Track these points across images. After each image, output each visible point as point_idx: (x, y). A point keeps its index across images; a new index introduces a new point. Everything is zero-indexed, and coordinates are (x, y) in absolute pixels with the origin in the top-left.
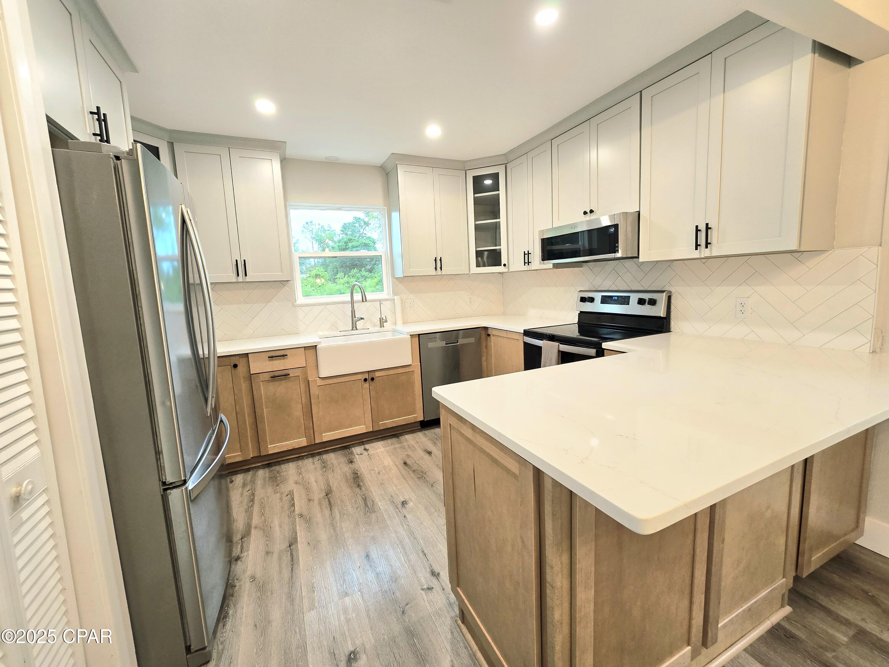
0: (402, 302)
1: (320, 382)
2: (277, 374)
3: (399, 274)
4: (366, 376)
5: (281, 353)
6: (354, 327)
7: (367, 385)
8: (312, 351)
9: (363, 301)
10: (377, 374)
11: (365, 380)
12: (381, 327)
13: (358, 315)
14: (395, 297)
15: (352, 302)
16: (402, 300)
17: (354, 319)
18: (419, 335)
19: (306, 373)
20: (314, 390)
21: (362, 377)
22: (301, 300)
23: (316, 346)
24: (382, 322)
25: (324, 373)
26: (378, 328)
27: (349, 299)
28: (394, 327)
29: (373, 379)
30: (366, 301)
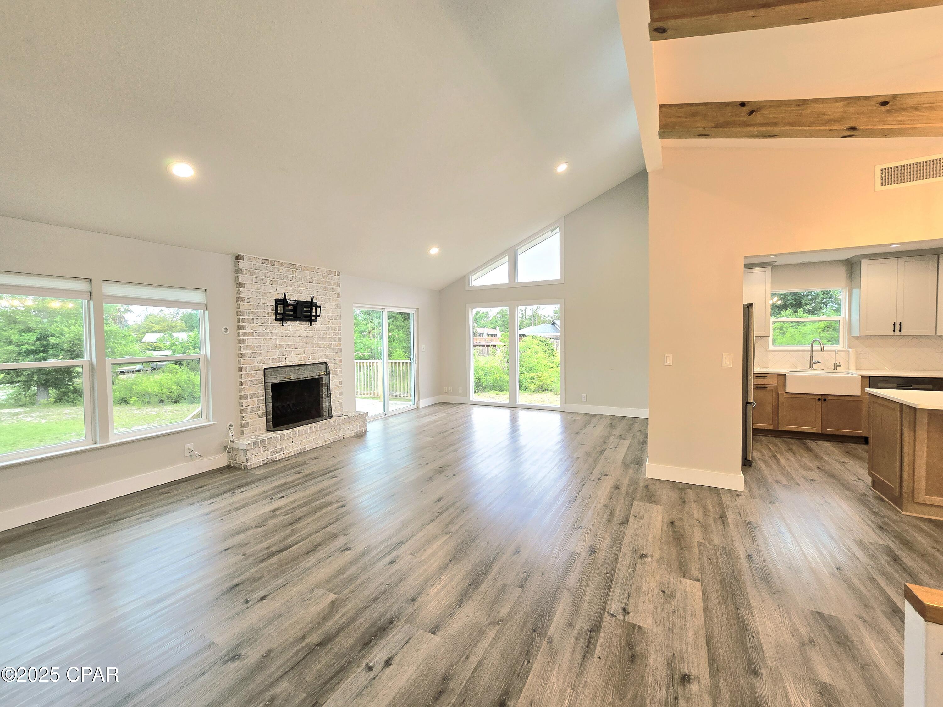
0: (857, 354)
1: (785, 395)
2: (759, 386)
3: (856, 333)
4: (820, 397)
5: (763, 375)
6: (811, 366)
7: (820, 403)
8: (783, 377)
9: (821, 351)
10: (830, 397)
11: (819, 399)
12: (834, 369)
13: (815, 360)
14: (850, 350)
15: (812, 351)
16: (856, 352)
17: (812, 362)
18: (870, 377)
19: (777, 389)
20: (781, 399)
21: (817, 397)
22: (771, 347)
23: (785, 374)
24: (836, 366)
25: (789, 390)
26: (832, 370)
27: (809, 348)
28: (847, 370)
29: (825, 400)
30: (824, 351)
